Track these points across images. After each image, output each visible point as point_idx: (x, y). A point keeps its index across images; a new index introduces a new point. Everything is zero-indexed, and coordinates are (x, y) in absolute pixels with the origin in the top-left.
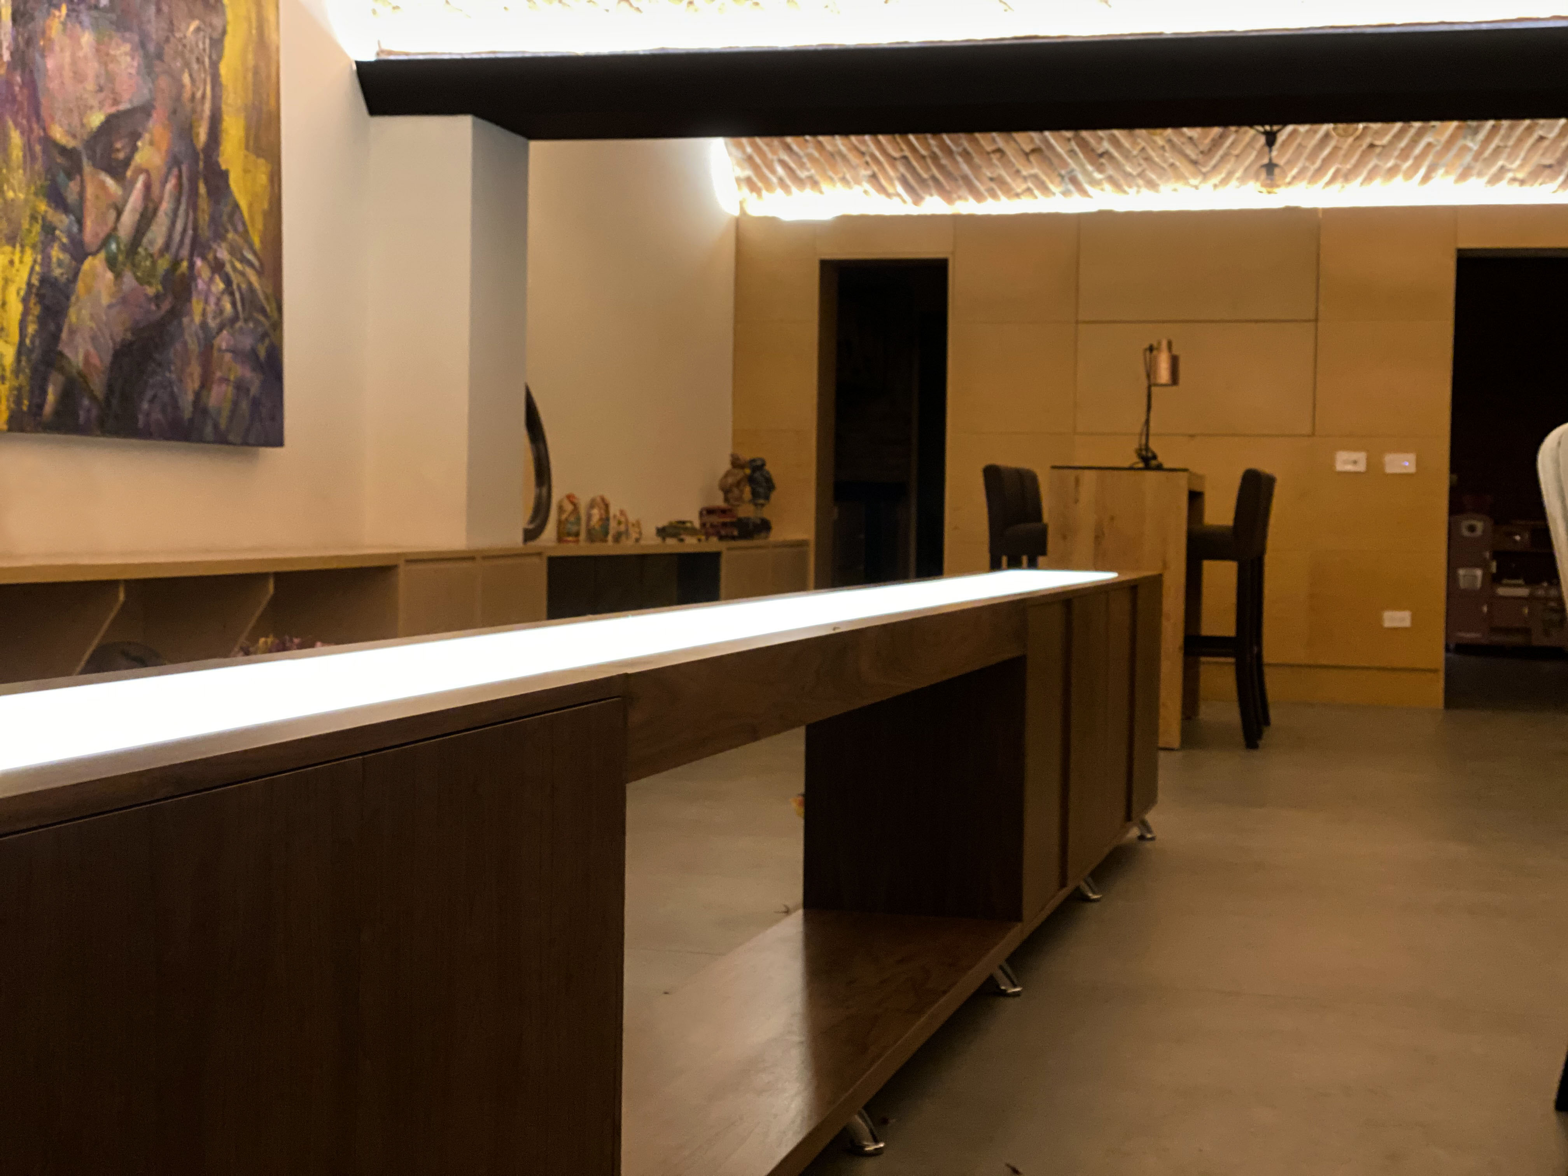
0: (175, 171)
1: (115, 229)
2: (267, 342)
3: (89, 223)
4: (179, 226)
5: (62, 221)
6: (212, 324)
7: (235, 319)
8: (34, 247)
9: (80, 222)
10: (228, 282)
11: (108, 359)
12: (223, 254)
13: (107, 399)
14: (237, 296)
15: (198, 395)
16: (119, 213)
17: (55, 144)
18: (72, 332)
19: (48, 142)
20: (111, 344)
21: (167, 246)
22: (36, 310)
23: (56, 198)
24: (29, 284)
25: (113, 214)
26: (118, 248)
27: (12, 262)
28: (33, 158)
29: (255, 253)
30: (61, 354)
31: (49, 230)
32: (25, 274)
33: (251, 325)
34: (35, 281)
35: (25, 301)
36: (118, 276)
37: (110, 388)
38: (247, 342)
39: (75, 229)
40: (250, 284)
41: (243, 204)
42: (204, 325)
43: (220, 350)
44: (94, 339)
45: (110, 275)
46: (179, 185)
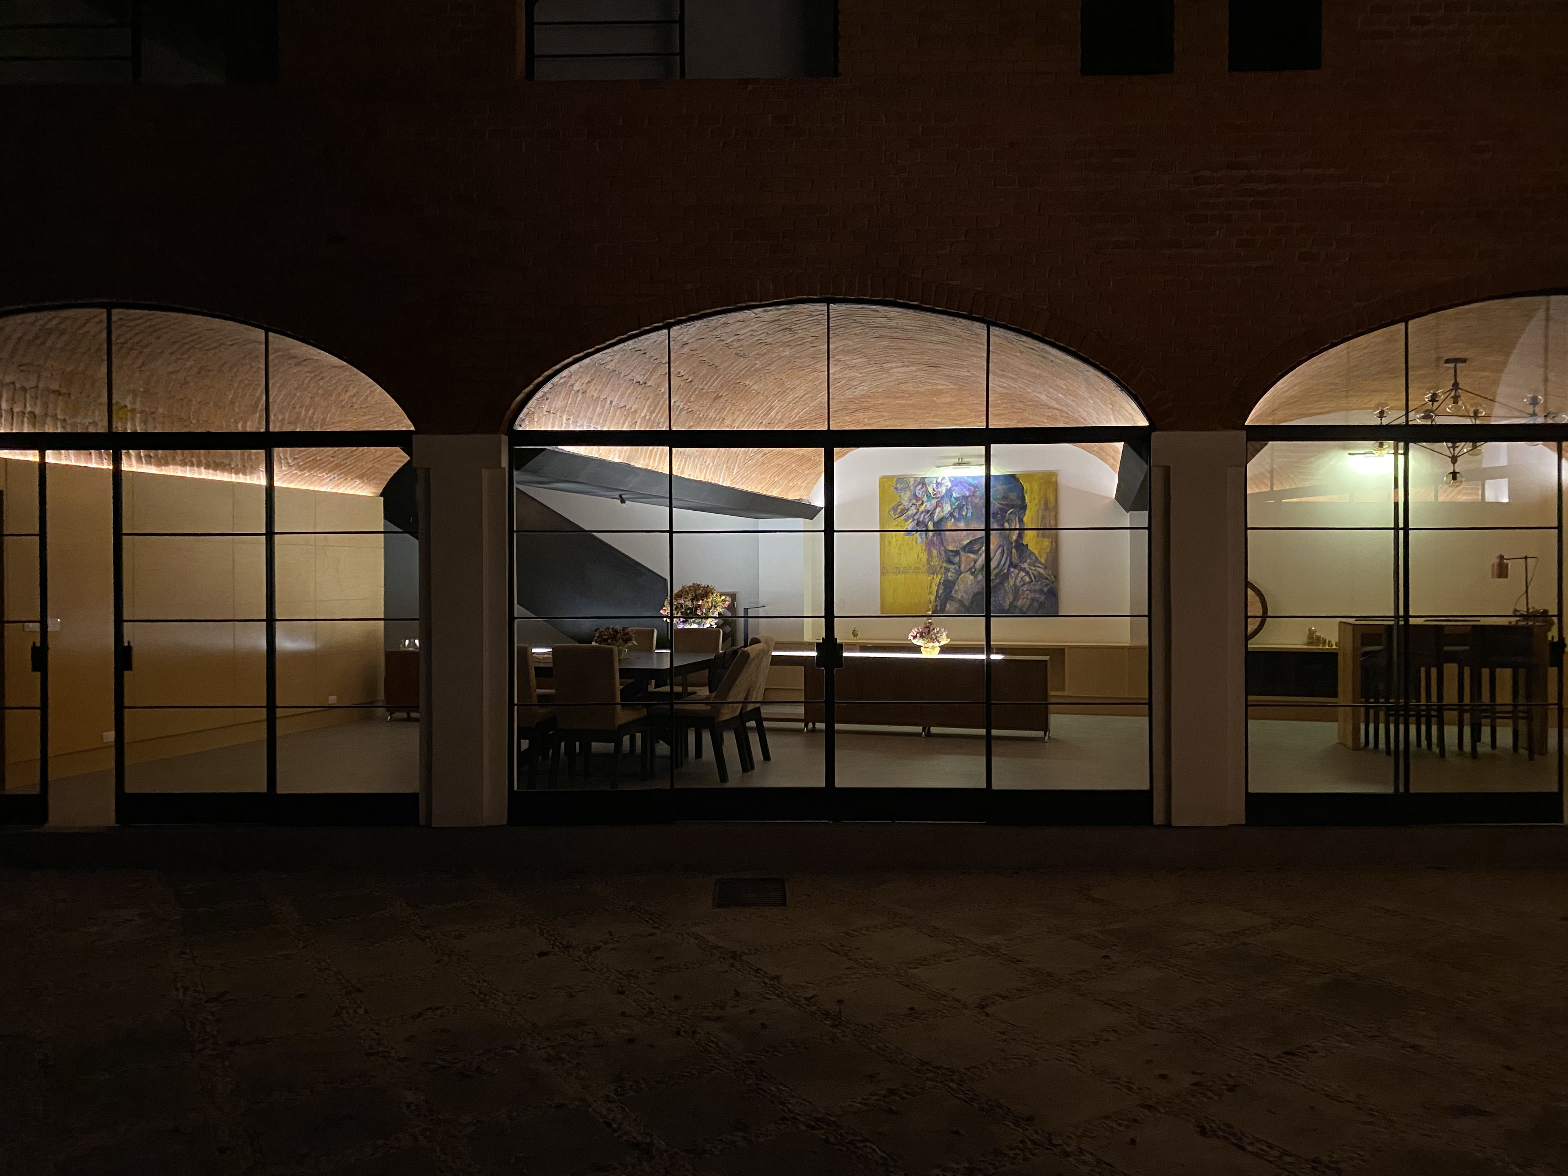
0: (1001, 548)
1: (974, 566)
2: (1048, 586)
3: (963, 566)
4: (1003, 562)
5: (952, 567)
6: (1018, 584)
7: (1029, 583)
8: (941, 574)
9: (960, 567)
10: (1027, 573)
11: (971, 597)
12: (1025, 565)
13: (971, 607)
14: (1032, 576)
15: (1011, 603)
16: (975, 563)
17: (949, 550)
18: (956, 591)
19: (946, 551)
20: (972, 593)
21: (997, 567)
22: (942, 587)
23: (950, 562)
24: (940, 582)
25: (973, 563)
26: (975, 570)
27: (933, 578)
28: (941, 555)
29: (1042, 564)
30: (952, 596)
31: (947, 570)
32: (938, 580)
33: (1040, 583)
34: (942, 581)
35: (938, 586)
36: (975, 577)
37: (972, 603)
38: (1038, 588)
39: (957, 568)
40: (1039, 572)
41: (1036, 552)
42: (1015, 585)
43: (1023, 590)
44: (966, 592)
45: (972, 577)
46: (1003, 551)
